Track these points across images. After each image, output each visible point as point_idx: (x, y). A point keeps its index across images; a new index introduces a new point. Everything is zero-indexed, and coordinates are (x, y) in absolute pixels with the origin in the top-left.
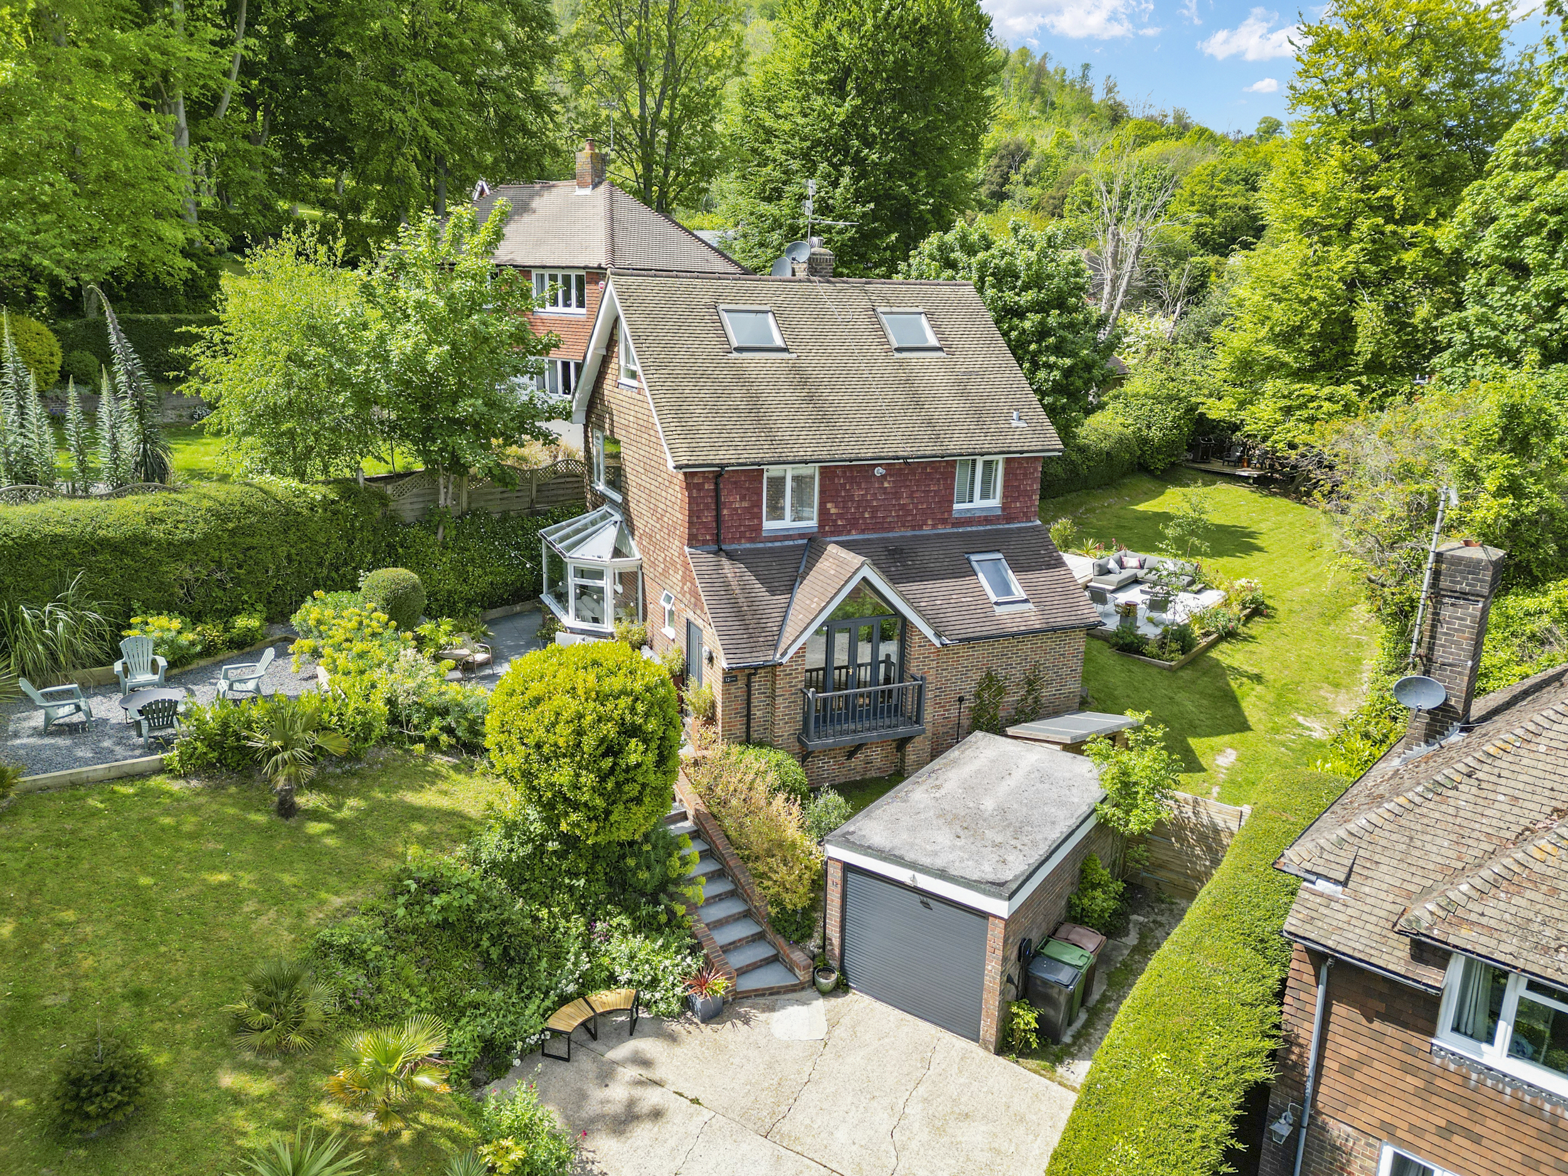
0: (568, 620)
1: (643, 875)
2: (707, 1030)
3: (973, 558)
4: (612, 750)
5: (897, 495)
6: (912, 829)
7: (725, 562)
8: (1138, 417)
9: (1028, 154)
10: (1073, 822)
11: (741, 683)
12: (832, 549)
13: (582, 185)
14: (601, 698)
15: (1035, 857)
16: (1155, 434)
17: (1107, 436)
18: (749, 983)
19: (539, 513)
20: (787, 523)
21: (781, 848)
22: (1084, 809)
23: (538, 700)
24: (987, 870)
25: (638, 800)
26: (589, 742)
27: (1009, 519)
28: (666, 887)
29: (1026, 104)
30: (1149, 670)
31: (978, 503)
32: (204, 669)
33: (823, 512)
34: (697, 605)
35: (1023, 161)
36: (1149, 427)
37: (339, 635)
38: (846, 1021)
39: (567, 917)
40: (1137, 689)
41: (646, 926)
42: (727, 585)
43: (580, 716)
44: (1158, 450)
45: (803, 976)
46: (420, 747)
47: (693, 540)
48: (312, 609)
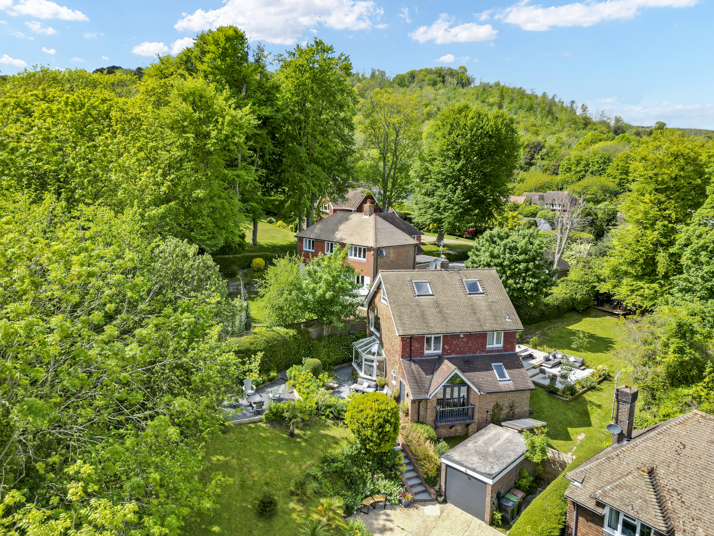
0: (362, 374)
1: (388, 462)
2: (406, 510)
3: (493, 364)
4: (381, 426)
5: (468, 343)
6: (467, 456)
7: (412, 364)
8: (571, 290)
9: (543, 147)
10: (516, 457)
11: (417, 404)
12: (446, 362)
13: (366, 215)
14: (379, 411)
15: (502, 468)
16: (579, 297)
17: (557, 299)
18: (418, 497)
19: (351, 334)
20: (432, 351)
21: (427, 458)
22: (521, 453)
23: (362, 411)
24: (487, 470)
25: (388, 441)
26: (376, 424)
27: (506, 351)
28: (394, 466)
29: (544, 119)
30: (559, 401)
31: (495, 345)
32: (262, 388)
33: (444, 349)
34: (403, 377)
35: (541, 150)
36: (576, 294)
37: (301, 380)
38: (446, 511)
39: (367, 472)
40: (552, 409)
41: (389, 477)
42: (413, 372)
43: (374, 416)
44: (580, 303)
45: (434, 497)
46: (324, 417)
47: (403, 357)
48: (292, 371)
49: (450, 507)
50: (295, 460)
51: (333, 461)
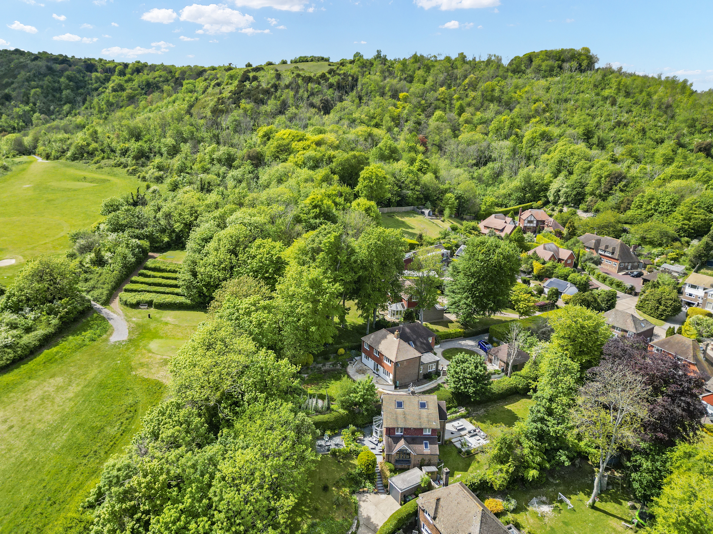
0: (374, 434)
1: (372, 476)
2: (374, 495)
3: (424, 442)
5: (415, 432)
6: (398, 480)
7: (390, 438)
9: (624, 177)
10: (415, 483)
11: (388, 455)
12: (403, 439)
13: (395, 337)
15: (407, 487)
18: (379, 491)
20: (399, 433)
21: (386, 477)
22: (418, 482)
24: (401, 487)
26: (365, 465)
27: (432, 436)
30: (459, 457)
31: (427, 433)
32: (331, 438)
33: (403, 434)
35: (621, 180)
36: (519, 384)
37: (346, 437)
38: (388, 498)
39: (363, 480)
40: (454, 461)
42: (389, 441)
45: (385, 492)
46: (352, 455)
47: (387, 434)
48: (344, 431)
49: (390, 496)
50: (338, 472)
51: (351, 474)
